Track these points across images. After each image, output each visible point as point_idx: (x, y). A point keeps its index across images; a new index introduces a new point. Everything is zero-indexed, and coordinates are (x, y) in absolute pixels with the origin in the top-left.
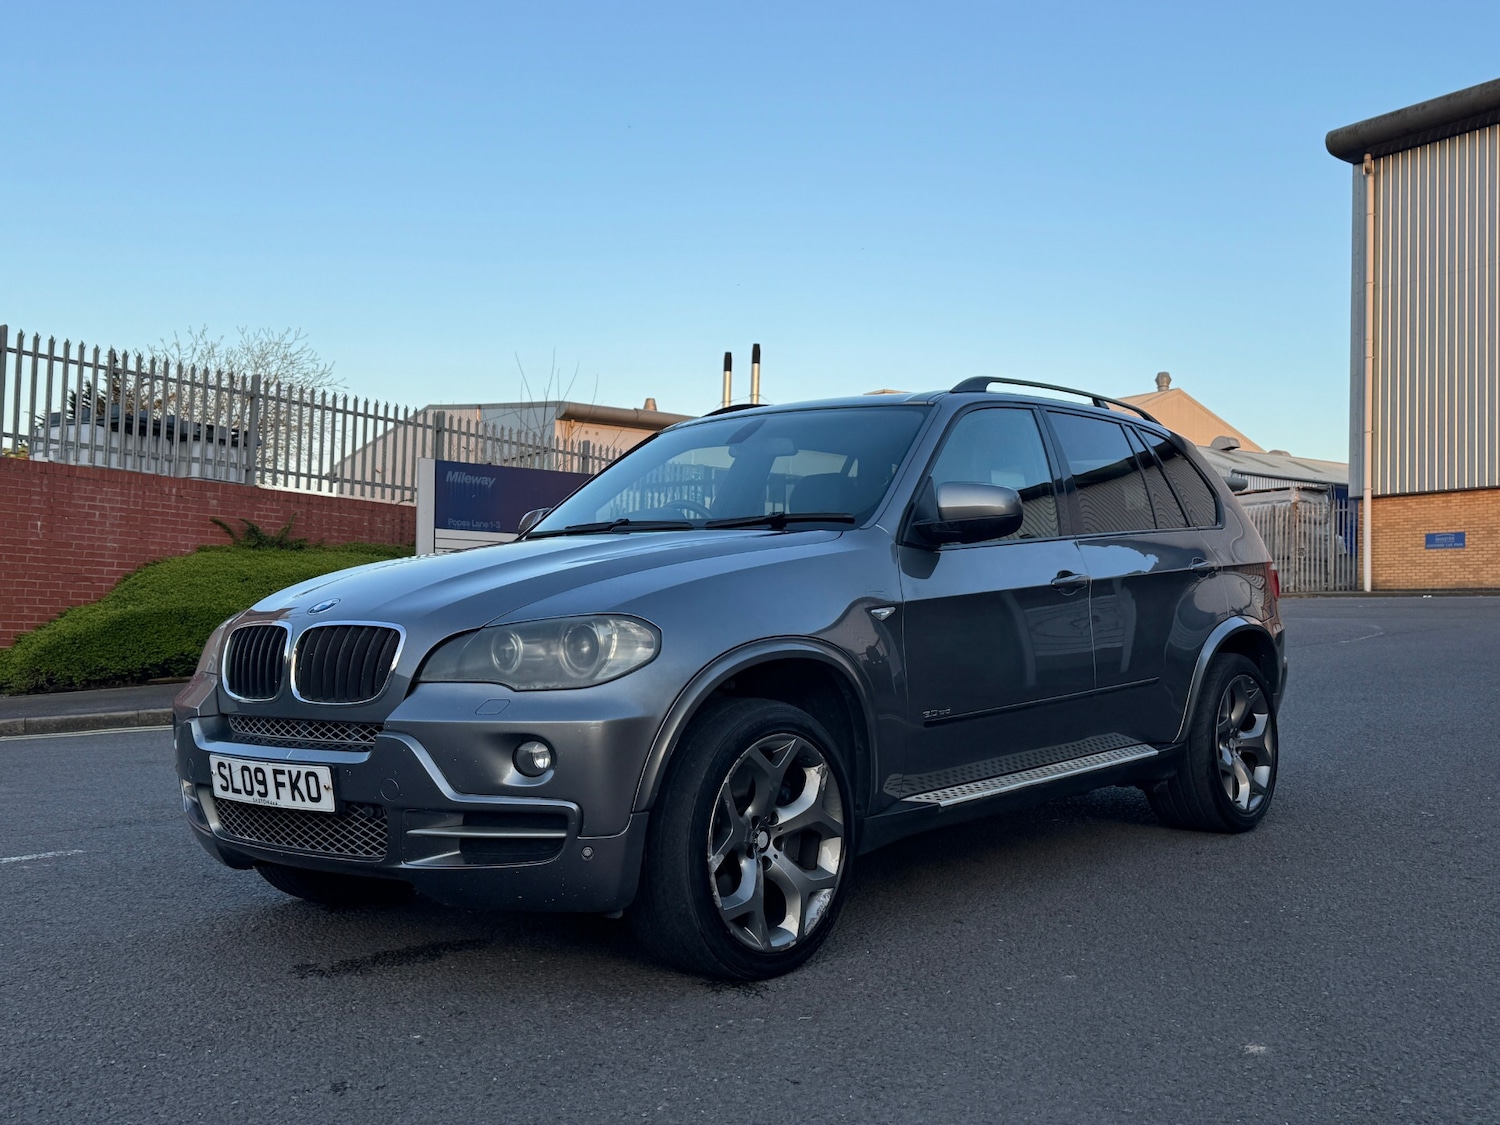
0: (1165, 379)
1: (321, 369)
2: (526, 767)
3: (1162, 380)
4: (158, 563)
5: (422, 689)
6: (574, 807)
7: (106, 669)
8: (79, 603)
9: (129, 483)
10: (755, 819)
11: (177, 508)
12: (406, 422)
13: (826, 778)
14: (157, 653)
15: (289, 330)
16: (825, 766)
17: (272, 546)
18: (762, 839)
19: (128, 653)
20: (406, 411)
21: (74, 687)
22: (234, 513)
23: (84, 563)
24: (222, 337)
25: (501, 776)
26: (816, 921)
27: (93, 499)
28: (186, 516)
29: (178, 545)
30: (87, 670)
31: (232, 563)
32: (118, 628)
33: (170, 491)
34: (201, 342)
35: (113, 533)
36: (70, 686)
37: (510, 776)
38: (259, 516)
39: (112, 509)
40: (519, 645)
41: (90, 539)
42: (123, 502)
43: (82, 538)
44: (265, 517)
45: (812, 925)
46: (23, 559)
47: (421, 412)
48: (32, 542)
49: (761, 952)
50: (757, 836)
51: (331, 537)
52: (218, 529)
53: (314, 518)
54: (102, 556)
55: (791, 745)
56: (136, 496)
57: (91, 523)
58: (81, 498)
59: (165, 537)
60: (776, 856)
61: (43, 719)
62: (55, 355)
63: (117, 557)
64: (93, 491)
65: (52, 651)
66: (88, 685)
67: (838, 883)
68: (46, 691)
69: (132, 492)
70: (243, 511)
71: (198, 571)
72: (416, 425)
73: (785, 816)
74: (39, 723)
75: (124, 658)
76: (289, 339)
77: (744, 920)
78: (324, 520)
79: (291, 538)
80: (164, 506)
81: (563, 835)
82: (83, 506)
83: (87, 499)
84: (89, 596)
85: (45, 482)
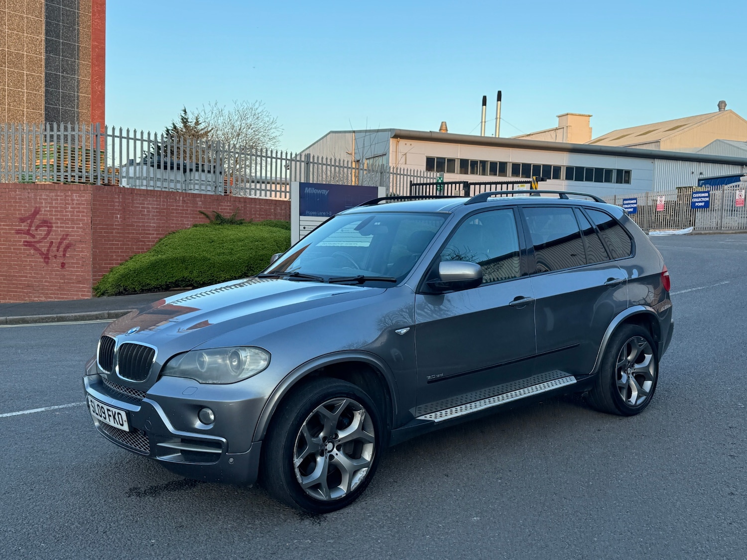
0: (723, 104)
1: (271, 121)
2: (205, 421)
3: (722, 105)
4: (174, 233)
5: (164, 378)
6: (224, 440)
7: (150, 285)
8: (139, 252)
9: (160, 195)
10: (325, 438)
11: (183, 206)
12: (291, 160)
13: (364, 416)
14: (172, 277)
15: (257, 101)
16: (364, 411)
17: (227, 223)
18: (329, 446)
19: (159, 278)
20: (291, 154)
21: (136, 293)
22: (210, 208)
23: (140, 234)
24: (225, 106)
25: (194, 424)
26: (358, 484)
27: (144, 204)
28: (187, 210)
29: (184, 224)
30: (142, 285)
31: (207, 234)
32: (154, 266)
33: (179, 198)
34: (215, 109)
35: (154, 219)
36: (135, 292)
37: (198, 424)
38: (221, 209)
39: (153, 208)
40: (207, 358)
41: (143, 222)
42: (157, 205)
43: (139, 222)
44: (224, 209)
45: (355, 486)
46: (112, 233)
47: (298, 154)
48: (116, 225)
49: (325, 501)
50: (326, 445)
51: (256, 218)
52: (202, 216)
53: (248, 209)
54: (149, 230)
55: (344, 402)
56: (164, 201)
57: (142, 215)
58: (138, 203)
59: (178, 220)
60: (337, 454)
61: (116, 311)
62: (123, 136)
63: (156, 230)
64: (143, 200)
65: (125, 276)
66: (143, 291)
67: (371, 465)
68: (124, 295)
69: (162, 200)
70: (214, 207)
71: (190, 238)
72: (296, 161)
73: (342, 435)
74: (114, 313)
75: (158, 279)
76: (257, 105)
77: (316, 487)
78: (253, 210)
79: (237, 219)
80: (177, 206)
81: (220, 452)
82: (139, 207)
83: (141, 204)
84: (143, 249)
85: (121, 196)
